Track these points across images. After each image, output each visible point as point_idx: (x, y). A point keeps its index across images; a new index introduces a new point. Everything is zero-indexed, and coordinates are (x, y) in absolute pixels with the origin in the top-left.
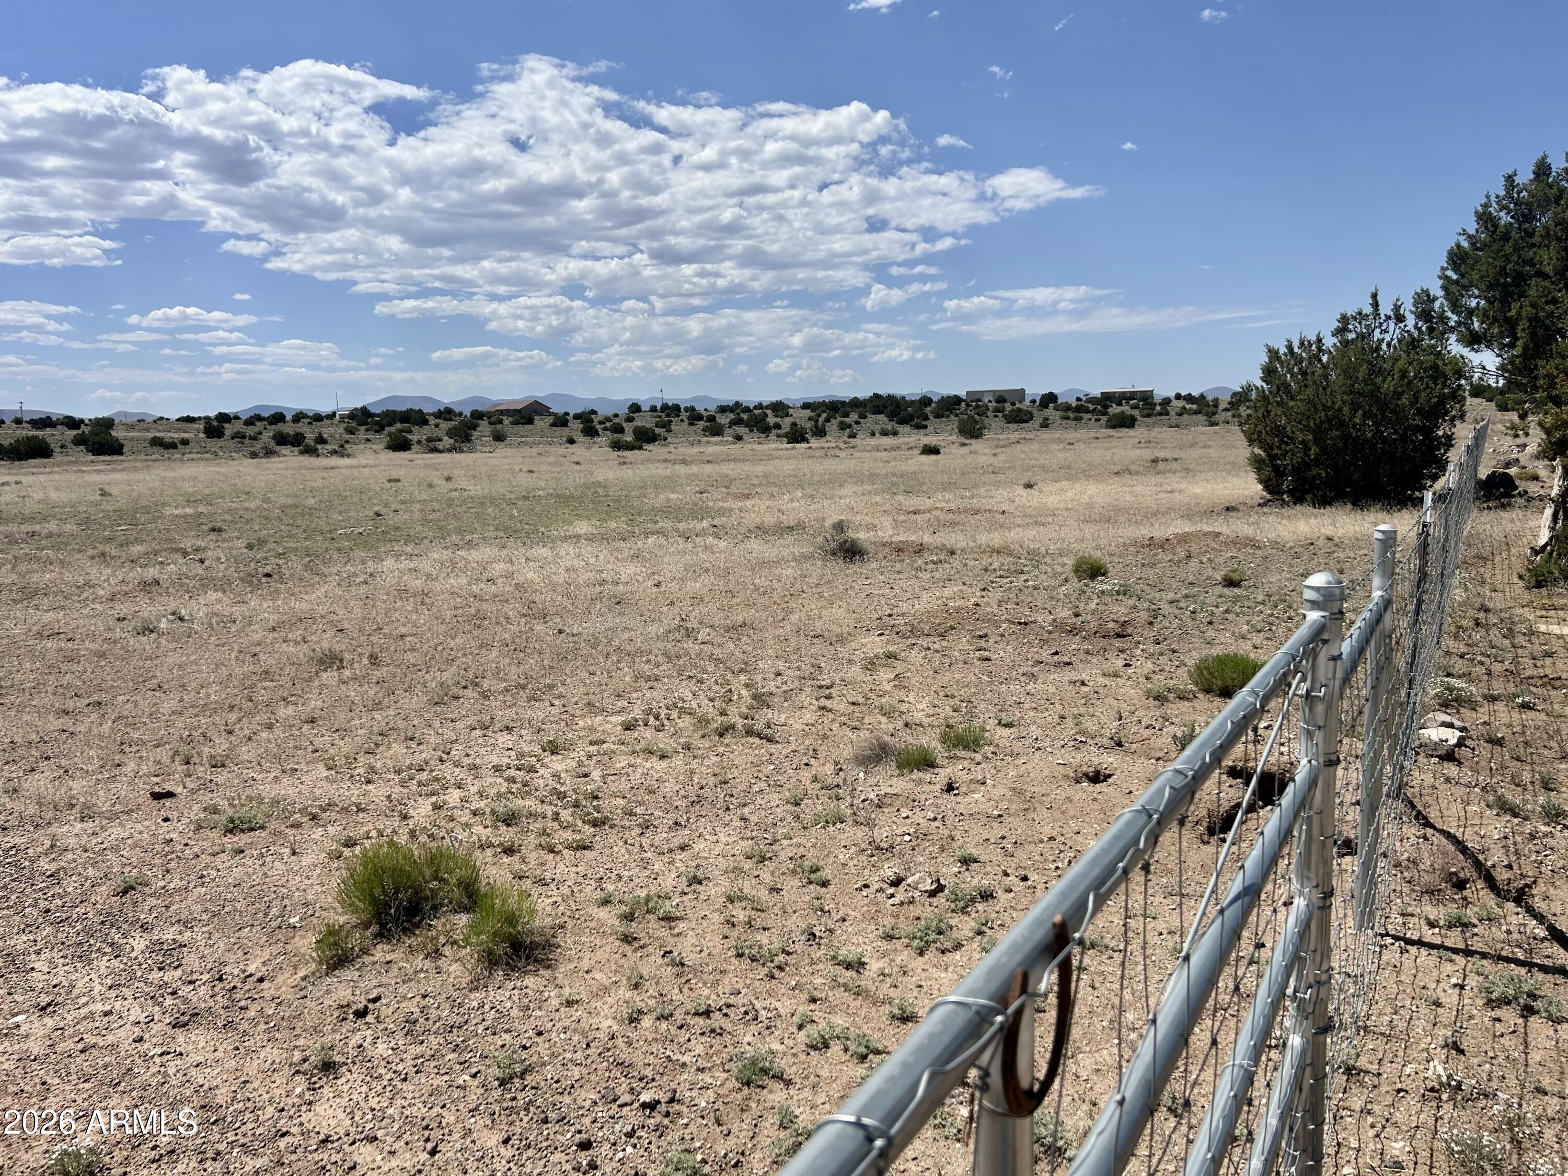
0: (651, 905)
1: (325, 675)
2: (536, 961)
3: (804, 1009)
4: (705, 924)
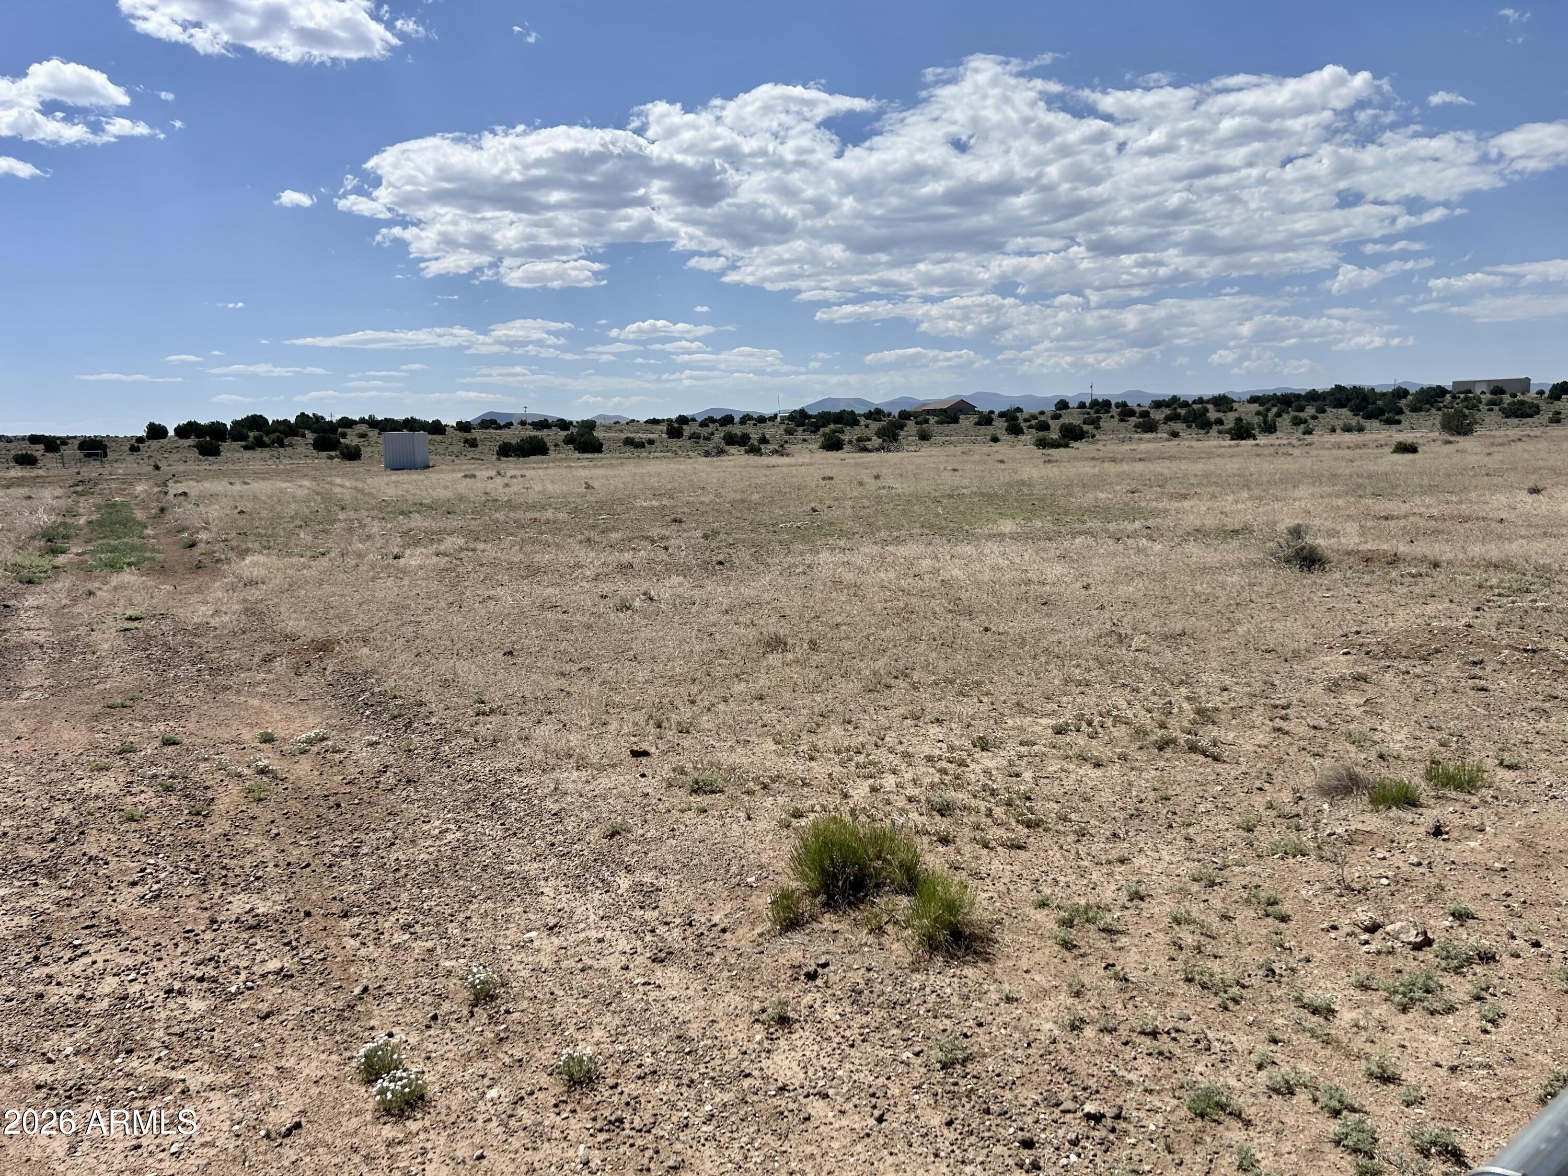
0: (1091, 914)
1: (771, 657)
2: (975, 952)
3: (1264, 1048)
4: (1149, 942)
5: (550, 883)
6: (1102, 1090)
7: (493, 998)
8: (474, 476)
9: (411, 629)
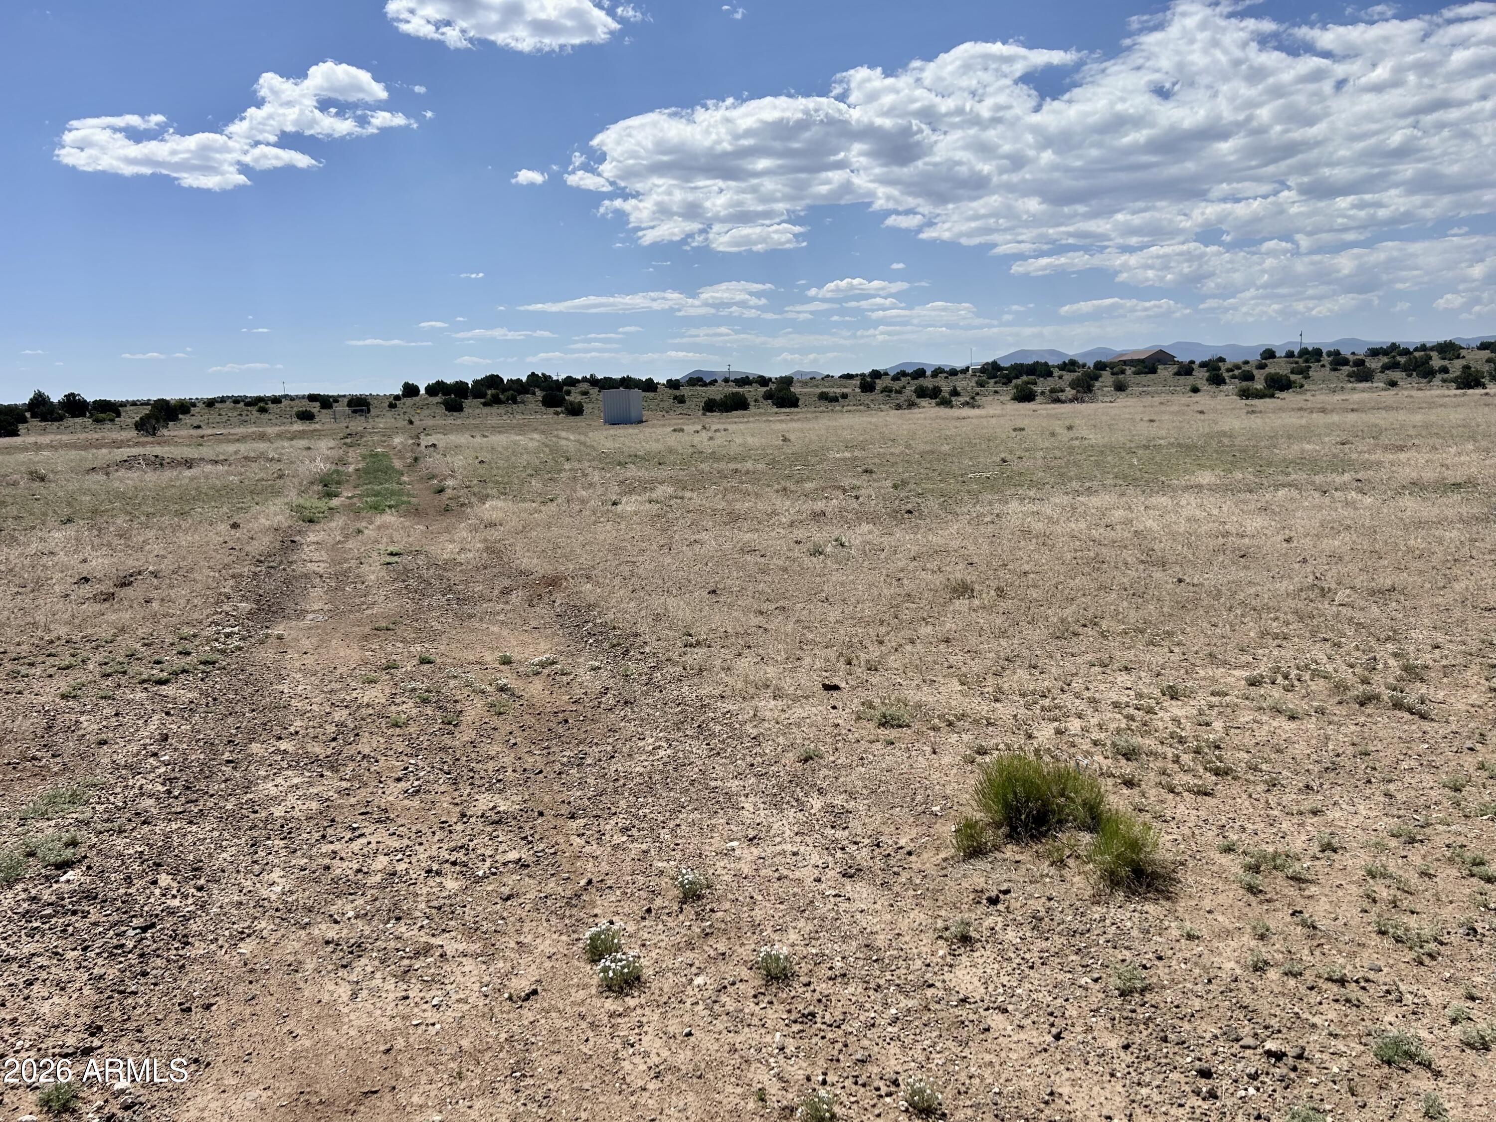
0: (1278, 862)
1: (957, 602)
2: (1157, 890)
3: (1459, 1004)
4: (1340, 893)
5: (750, 800)
6: (1284, 1030)
7: (700, 897)
8: (682, 430)
9: (627, 568)
